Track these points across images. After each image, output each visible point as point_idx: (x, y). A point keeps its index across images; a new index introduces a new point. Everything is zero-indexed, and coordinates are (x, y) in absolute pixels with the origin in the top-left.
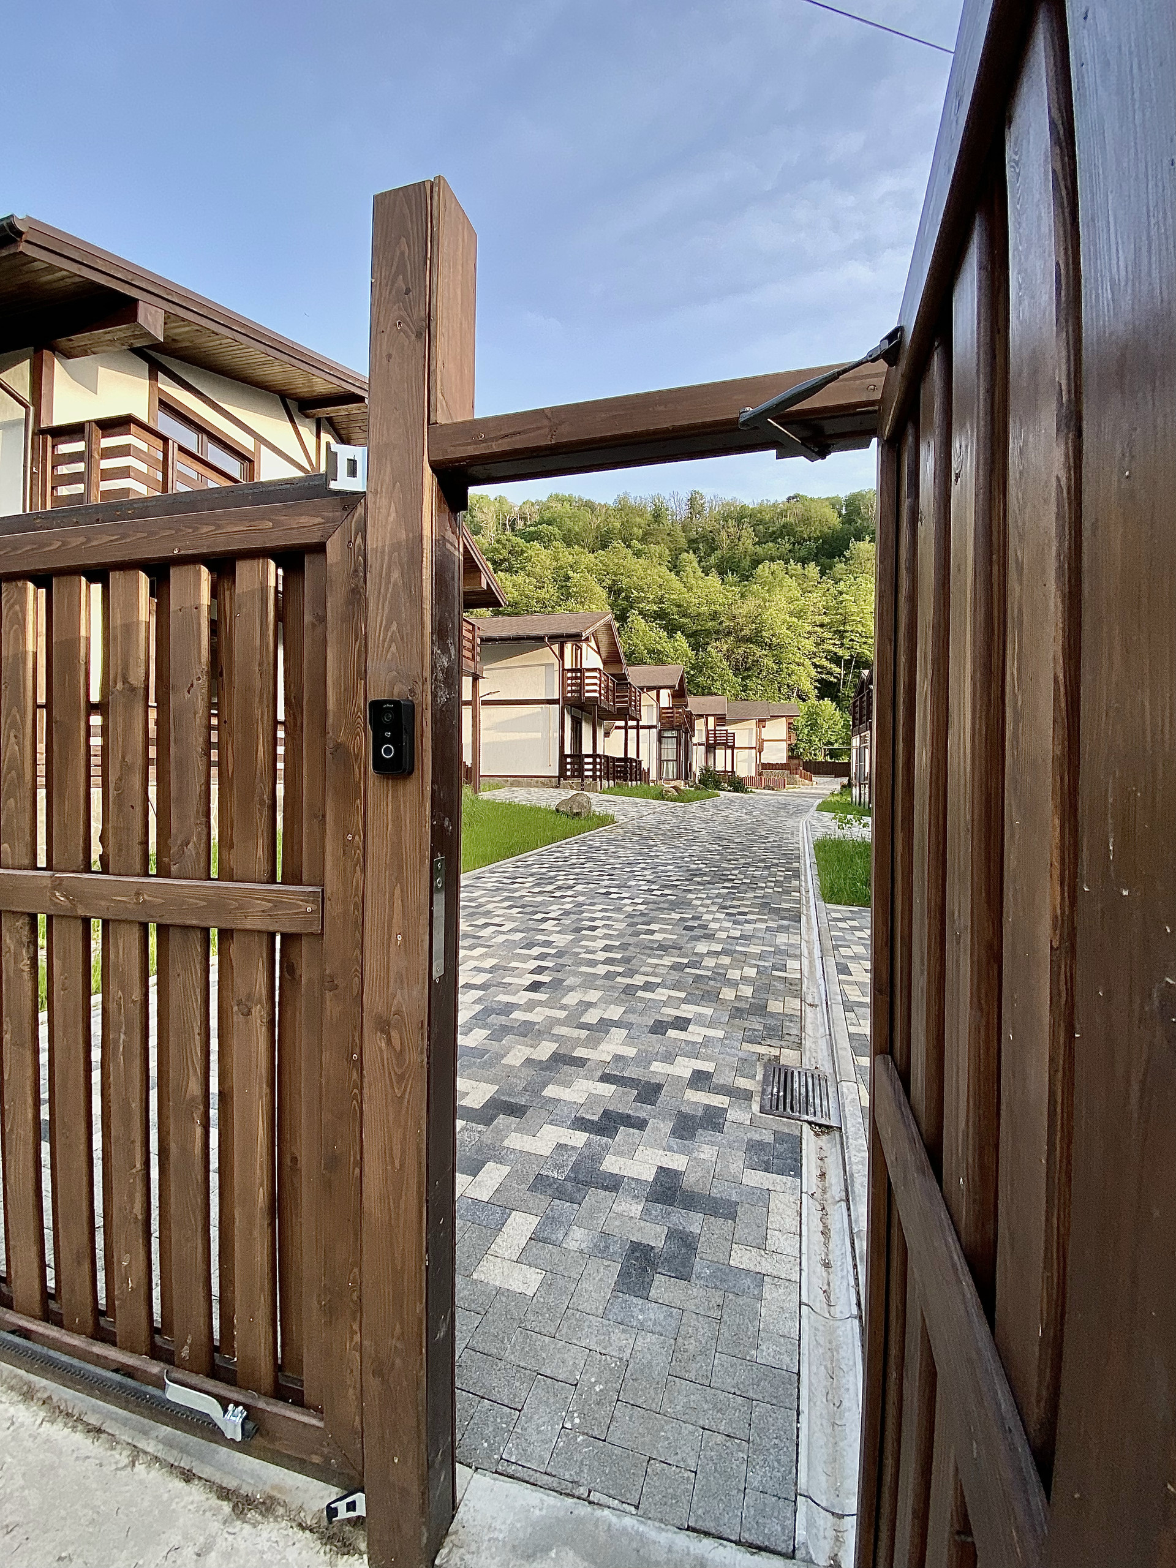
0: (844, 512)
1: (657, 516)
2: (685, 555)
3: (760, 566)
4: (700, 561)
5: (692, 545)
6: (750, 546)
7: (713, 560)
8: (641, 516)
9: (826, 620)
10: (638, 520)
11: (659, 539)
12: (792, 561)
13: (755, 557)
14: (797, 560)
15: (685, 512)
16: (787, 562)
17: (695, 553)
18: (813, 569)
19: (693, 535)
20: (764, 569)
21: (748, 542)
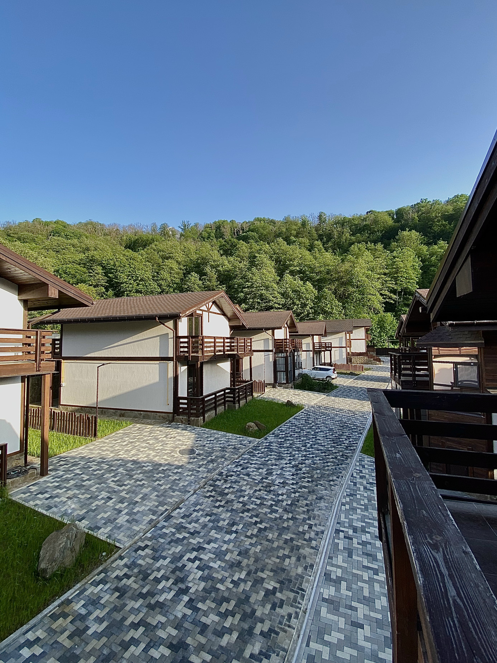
0: (395, 217)
1: (304, 224)
2: (316, 242)
3: (353, 246)
4: (323, 245)
5: (320, 237)
6: (348, 236)
7: (330, 244)
8: (296, 225)
9: (387, 271)
10: (294, 227)
11: (304, 235)
13: (351, 241)
14: (371, 242)
15: (316, 222)
16: (367, 243)
17: (321, 241)
18: (380, 246)
19: (321, 232)
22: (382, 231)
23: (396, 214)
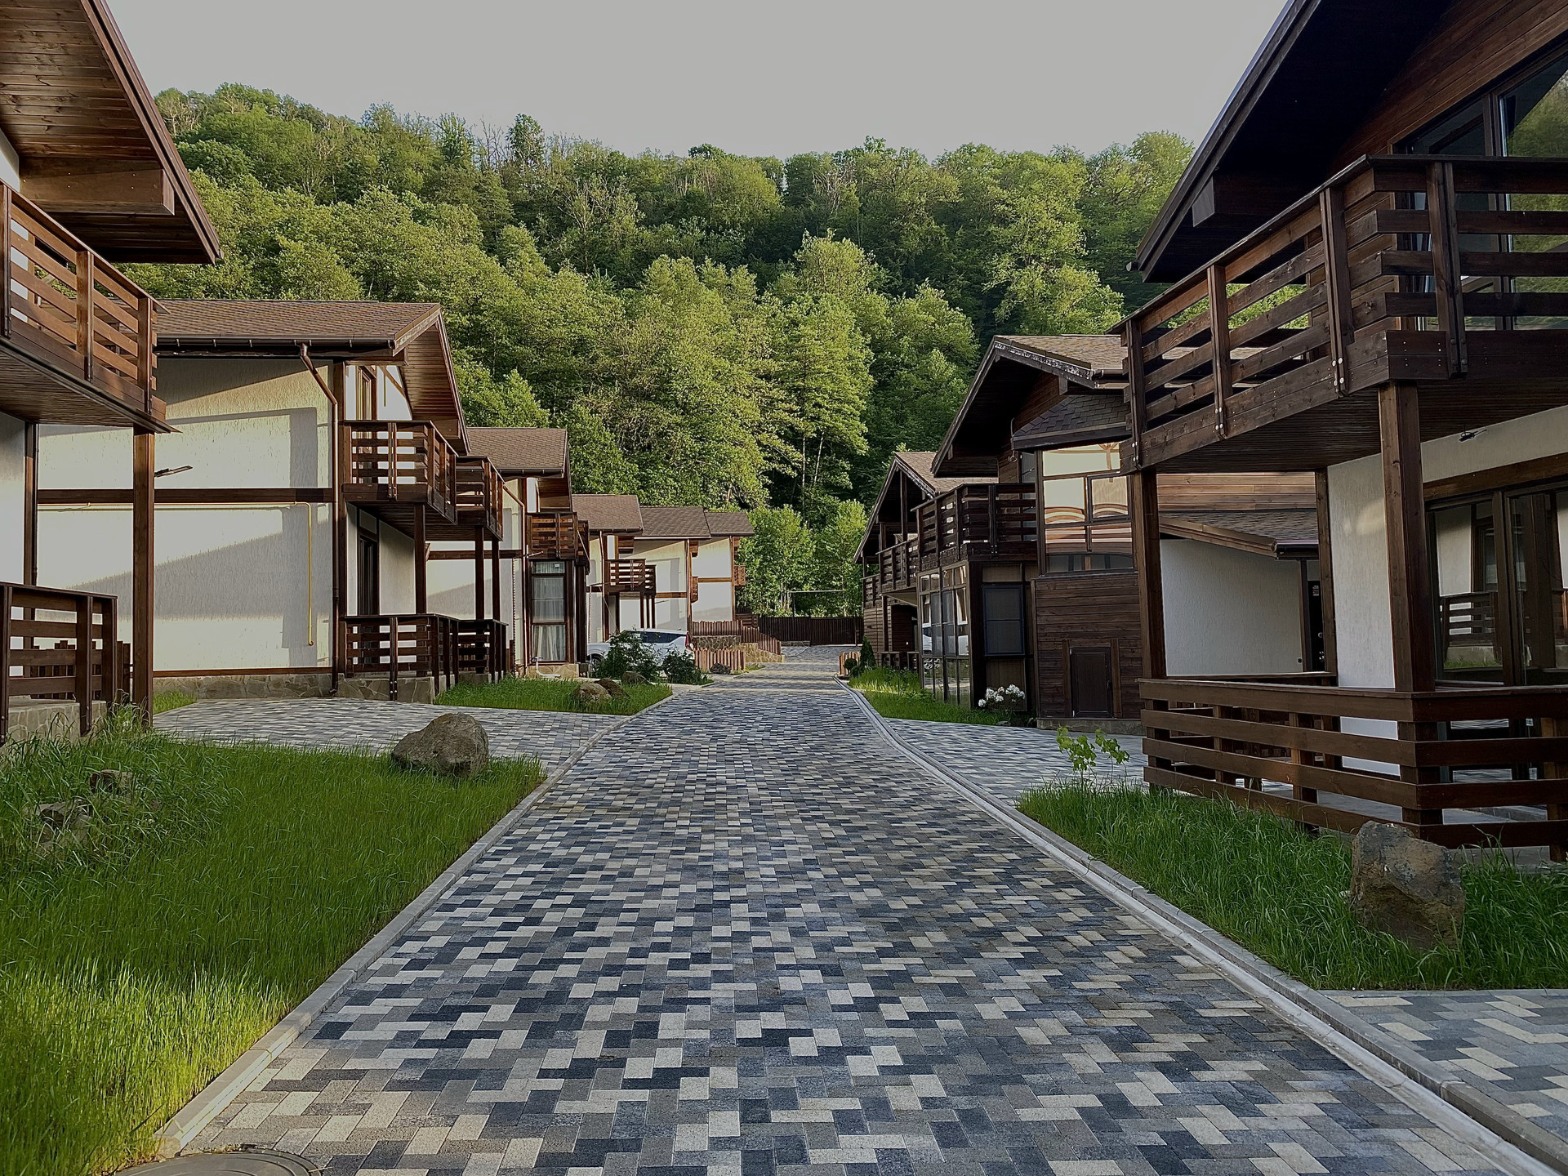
0: (785, 186)
1: (452, 151)
2: (510, 230)
3: (656, 263)
4: (540, 244)
5: (524, 212)
6: (632, 226)
7: (565, 243)
8: (421, 148)
9: (775, 366)
10: (414, 154)
11: (458, 195)
12: (708, 261)
13: (639, 247)
14: (718, 259)
15: (503, 149)
16: (698, 260)
17: (529, 227)
18: (744, 278)
19: (522, 193)
20: (662, 269)
21: (626, 219)
22: (746, 226)
23: (790, 176)
